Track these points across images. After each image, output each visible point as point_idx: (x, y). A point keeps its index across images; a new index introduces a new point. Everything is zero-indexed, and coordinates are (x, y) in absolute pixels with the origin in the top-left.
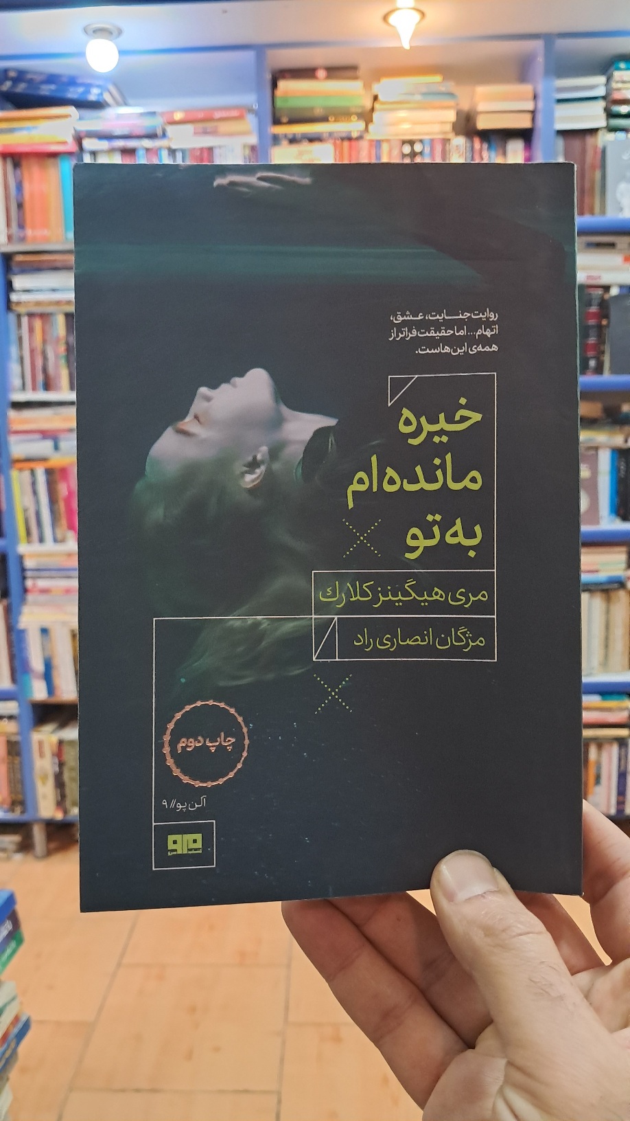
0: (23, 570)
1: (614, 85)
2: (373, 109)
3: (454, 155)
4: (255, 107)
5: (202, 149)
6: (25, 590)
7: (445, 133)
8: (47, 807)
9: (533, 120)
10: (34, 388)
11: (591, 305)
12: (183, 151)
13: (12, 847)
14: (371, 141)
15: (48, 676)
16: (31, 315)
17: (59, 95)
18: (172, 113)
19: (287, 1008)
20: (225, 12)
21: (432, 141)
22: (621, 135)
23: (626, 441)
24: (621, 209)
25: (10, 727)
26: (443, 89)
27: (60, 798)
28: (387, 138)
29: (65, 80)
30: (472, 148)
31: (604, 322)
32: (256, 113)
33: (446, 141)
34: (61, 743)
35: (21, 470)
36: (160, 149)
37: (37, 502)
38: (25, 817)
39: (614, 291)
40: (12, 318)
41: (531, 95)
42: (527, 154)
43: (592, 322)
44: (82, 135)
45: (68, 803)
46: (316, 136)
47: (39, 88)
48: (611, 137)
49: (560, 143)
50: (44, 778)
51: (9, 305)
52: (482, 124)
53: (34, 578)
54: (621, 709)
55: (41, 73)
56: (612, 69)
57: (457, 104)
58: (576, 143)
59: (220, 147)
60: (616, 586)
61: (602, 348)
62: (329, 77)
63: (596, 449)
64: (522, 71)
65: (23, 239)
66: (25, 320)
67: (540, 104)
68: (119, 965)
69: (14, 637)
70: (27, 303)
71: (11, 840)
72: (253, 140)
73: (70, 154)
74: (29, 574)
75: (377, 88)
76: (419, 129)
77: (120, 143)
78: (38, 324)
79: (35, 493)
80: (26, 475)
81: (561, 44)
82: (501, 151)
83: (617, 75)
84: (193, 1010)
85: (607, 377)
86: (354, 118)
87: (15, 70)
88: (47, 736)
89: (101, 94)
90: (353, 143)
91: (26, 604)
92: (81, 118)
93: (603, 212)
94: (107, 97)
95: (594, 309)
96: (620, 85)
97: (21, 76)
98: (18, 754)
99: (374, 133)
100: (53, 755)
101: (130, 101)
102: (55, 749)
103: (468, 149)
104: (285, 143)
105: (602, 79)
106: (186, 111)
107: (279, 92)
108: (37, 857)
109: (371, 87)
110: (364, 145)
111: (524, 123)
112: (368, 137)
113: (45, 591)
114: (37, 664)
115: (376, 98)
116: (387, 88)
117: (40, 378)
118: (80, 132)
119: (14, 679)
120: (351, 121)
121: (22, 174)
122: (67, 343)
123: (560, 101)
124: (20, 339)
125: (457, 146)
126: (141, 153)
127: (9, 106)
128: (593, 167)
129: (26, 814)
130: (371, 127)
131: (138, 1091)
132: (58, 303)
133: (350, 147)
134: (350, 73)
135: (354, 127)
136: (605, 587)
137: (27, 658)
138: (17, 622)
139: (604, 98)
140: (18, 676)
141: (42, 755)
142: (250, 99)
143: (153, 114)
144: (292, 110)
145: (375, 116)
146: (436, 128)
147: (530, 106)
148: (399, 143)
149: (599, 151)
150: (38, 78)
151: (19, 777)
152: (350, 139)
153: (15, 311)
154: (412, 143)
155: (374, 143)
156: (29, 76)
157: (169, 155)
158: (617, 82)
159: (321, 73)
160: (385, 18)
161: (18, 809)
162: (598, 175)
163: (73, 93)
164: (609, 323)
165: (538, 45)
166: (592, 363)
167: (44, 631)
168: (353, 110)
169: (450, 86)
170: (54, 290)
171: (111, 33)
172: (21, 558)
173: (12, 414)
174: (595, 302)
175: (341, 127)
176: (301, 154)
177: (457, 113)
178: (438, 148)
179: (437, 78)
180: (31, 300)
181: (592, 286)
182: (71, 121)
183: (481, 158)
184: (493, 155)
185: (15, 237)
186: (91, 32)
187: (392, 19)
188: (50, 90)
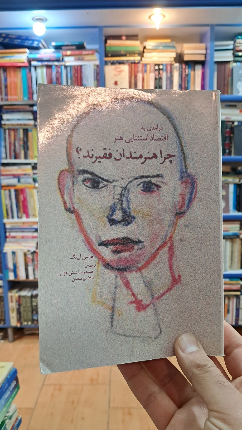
0: (5, 229)
1: (237, 45)
2: (143, 52)
3: (175, 70)
4: (98, 50)
5: (78, 66)
6: (6, 237)
7: (172, 62)
8: (14, 322)
9: (205, 57)
10: (11, 158)
11: (227, 129)
12: (70, 67)
14: (143, 64)
15: (15, 270)
16: (9, 129)
17: (22, 44)
18: (66, 52)
19: (109, 402)
20: (88, 13)
21: (166, 65)
22: (239, 64)
23: (240, 181)
24: (239, 92)
26: (171, 45)
27: (19, 318)
28: (150, 63)
29: (24, 38)
30: (182, 67)
31: (232, 135)
32: (99, 52)
33: (171, 65)
34: (19, 297)
35: (5, 190)
36: (61, 65)
37: (11, 203)
38: (5, 326)
39: (236, 124)
40: (2, 130)
41: (205, 48)
42: (203, 70)
43: (227, 135)
44: (31, 60)
45: (22, 320)
46: (122, 62)
47: (14, 41)
48: (235, 64)
49: (216, 66)
50: (13, 311)
51: (1, 125)
52: (186, 58)
53: (9, 232)
54: (238, 284)
55: (15, 35)
56: (236, 39)
57: (176, 51)
58: (223, 67)
59: (85, 65)
60: (235, 237)
61: (231, 145)
62: (126, 39)
63: (228, 184)
64: (201, 39)
65: (7, 100)
66: (7, 131)
67: (209, 52)
68: (43, 385)
69: (1, 255)
72: (97, 63)
73: (25, 67)
74: (7, 230)
75: (145, 44)
76: (161, 60)
77: (46, 63)
78: (12, 133)
79: (10, 199)
80: (7, 192)
81: (217, 28)
82: (193, 69)
83: (238, 41)
84: (73, 402)
85: (233, 156)
86: (136, 55)
87: (5, 34)
88: (14, 294)
89: (38, 44)
90: (136, 65)
91: (6, 242)
92: (30, 53)
93: (232, 93)
94: (41, 45)
96: (239, 45)
97: (7, 36)
98: (3, 301)
99: (145, 60)
100: (16, 301)
102: (17, 299)
103: (180, 68)
104: (110, 64)
105: (232, 42)
106: (72, 51)
107: (107, 45)
108: (10, 342)
109: (143, 43)
110: (140, 66)
111: (202, 58)
112: (142, 62)
113: (14, 237)
114: (11, 266)
115: (145, 48)
116: (150, 44)
117: (13, 154)
118: (31, 58)
119: (1, 272)
121: (7, 75)
122: (24, 141)
123: (216, 50)
124: (5, 139)
125: (176, 67)
126: (54, 67)
127: (2, 47)
128: (229, 76)
129: (6, 325)
130: (143, 59)
132: (20, 125)
133: (135, 66)
134: (135, 38)
135: (137, 58)
136: (231, 237)
137: (7, 264)
138: (3, 250)
139: (232, 49)
140: (3, 270)
141: (12, 302)
142: (97, 47)
143: (59, 52)
144: (113, 51)
145: (145, 55)
146: (168, 60)
147: (204, 52)
148: (153, 66)
149: (230, 70)
150: (14, 37)
151: (3, 310)
152: (135, 63)
153: (3, 127)
154: (159, 65)
155: (144, 65)
156: (10, 36)
157: (65, 68)
158: (238, 43)
159: (124, 38)
160: (150, 17)
161: (2, 323)
162: (230, 78)
163: (28, 43)
164: (233, 136)
165: (208, 28)
166: (227, 151)
167: (14, 253)
168: (136, 52)
169: (174, 44)
170: (19, 120)
171: (43, 20)
172: (4, 224)
173: (2, 168)
174: (229, 127)
175: (131, 58)
176: (116, 68)
177: (176, 54)
178: (169, 68)
179: (169, 41)
180: (9, 124)
181: (227, 122)
182: (26, 54)
183: (185, 72)
184: (190, 70)
185: (4, 99)
186: (35, 20)
187: (152, 18)
188: (18, 42)
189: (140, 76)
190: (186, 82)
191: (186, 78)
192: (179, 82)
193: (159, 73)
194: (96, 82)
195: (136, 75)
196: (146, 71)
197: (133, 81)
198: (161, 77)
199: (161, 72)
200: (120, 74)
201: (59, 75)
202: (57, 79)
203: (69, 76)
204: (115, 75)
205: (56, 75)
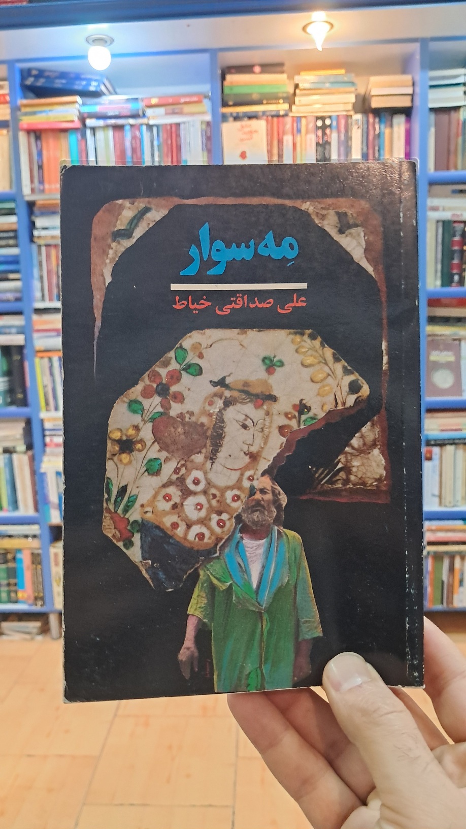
0: (43, 430)
2: (295, 94)
3: (354, 127)
4: (210, 94)
5: (171, 125)
6: (45, 445)
7: (348, 111)
8: (59, 603)
9: (412, 101)
10: (51, 299)
11: (454, 235)
12: (157, 126)
13: (35, 631)
14: (293, 117)
15: (61, 507)
16: (47, 246)
17: (68, 87)
18: (150, 98)
19: (237, 747)
20: (188, 26)
21: (338, 116)
25: (34, 544)
26: (346, 79)
28: (305, 115)
29: (72, 76)
30: (368, 121)
31: (465, 248)
32: (210, 99)
33: (348, 117)
35: (42, 358)
36: (141, 125)
37: (54, 381)
38: (45, 609)
40: (34, 247)
41: (411, 83)
42: (408, 126)
43: (456, 248)
44: (86, 115)
46: (253, 114)
47: (54, 82)
49: (432, 117)
50: (58, 582)
51: (32, 238)
52: (375, 104)
53: (51, 436)
55: (55, 72)
57: (356, 90)
58: (444, 117)
59: (184, 123)
61: (464, 266)
62: (262, 72)
63: (460, 340)
64: (404, 66)
65: (43, 191)
66: (43, 249)
67: (418, 90)
68: (115, 715)
69: (37, 477)
70: (45, 237)
71: (35, 625)
72: (208, 118)
73: (76, 129)
74: (47, 433)
75: (297, 79)
76: (327, 108)
77: (112, 121)
78: (53, 253)
79: (52, 374)
80: (46, 360)
82: (389, 123)
84: (170, 747)
86: (281, 101)
87: (36, 69)
88: (60, 550)
89: (99, 85)
90: (281, 119)
91: (45, 455)
92: (84, 104)
94: (103, 88)
95: (457, 238)
97: (41, 73)
98: (40, 563)
99: (296, 111)
101: (118, 90)
103: (364, 122)
104: (231, 119)
105: (462, 71)
106: (160, 98)
107: (226, 83)
108: (54, 638)
109: (293, 78)
110: (288, 120)
111: (405, 103)
112: (291, 114)
113: (59, 445)
114: (53, 498)
115: (297, 86)
116: (306, 79)
117: (55, 291)
118: (84, 113)
119: (37, 509)
120: (279, 103)
121: (42, 144)
123: (432, 87)
124: (40, 264)
125: (356, 121)
126: (127, 128)
127: (31, 95)
128: (457, 136)
129: (45, 607)
130: (294, 107)
131: (132, 805)
133: (278, 123)
134: (279, 69)
135: (283, 107)
137: (47, 494)
138: (39, 468)
139: (464, 84)
140: (40, 507)
141: (57, 564)
142: (206, 88)
143: (137, 99)
144: (236, 95)
145: (297, 99)
146: (341, 107)
147: (409, 90)
148: (313, 120)
149: (461, 123)
150: (53, 75)
151: (41, 580)
152: (278, 116)
153: (37, 242)
154: (323, 118)
155: (295, 119)
156: (47, 74)
157: (147, 129)
159: (257, 69)
160: (304, 28)
161: (40, 603)
162: (460, 140)
163: (79, 86)
165: (416, 46)
166: (456, 278)
167: (59, 474)
168: (281, 95)
169: (352, 77)
171: (106, 42)
172: (42, 421)
173: (35, 317)
174: (458, 233)
175: (271, 108)
176: (242, 127)
177: (356, 96)
178: (343, 122)
179: (343, 71)
180: (48, 235)
181: (455, 222)
182: (77, 106)
183: (375, 129)
184: (383, 126)
185: (36, 190)
186: (91, 41)
187: (309, 29)
188: (62, 83)
189: (288, 139)
190: (377, 148)
191: (376, 142)
192: (362, 149)
193: (324, 134)
194: (206, 154)
195: (281, 138)
196: (299, 131)
197: (275, 151)
198: (329, 141)
199: (328, 131)
200: (251, 138)
201: (138, 142)
202: (134, 150)
203: (156, 143)
204: (242, 140)
205: (131, 143)
